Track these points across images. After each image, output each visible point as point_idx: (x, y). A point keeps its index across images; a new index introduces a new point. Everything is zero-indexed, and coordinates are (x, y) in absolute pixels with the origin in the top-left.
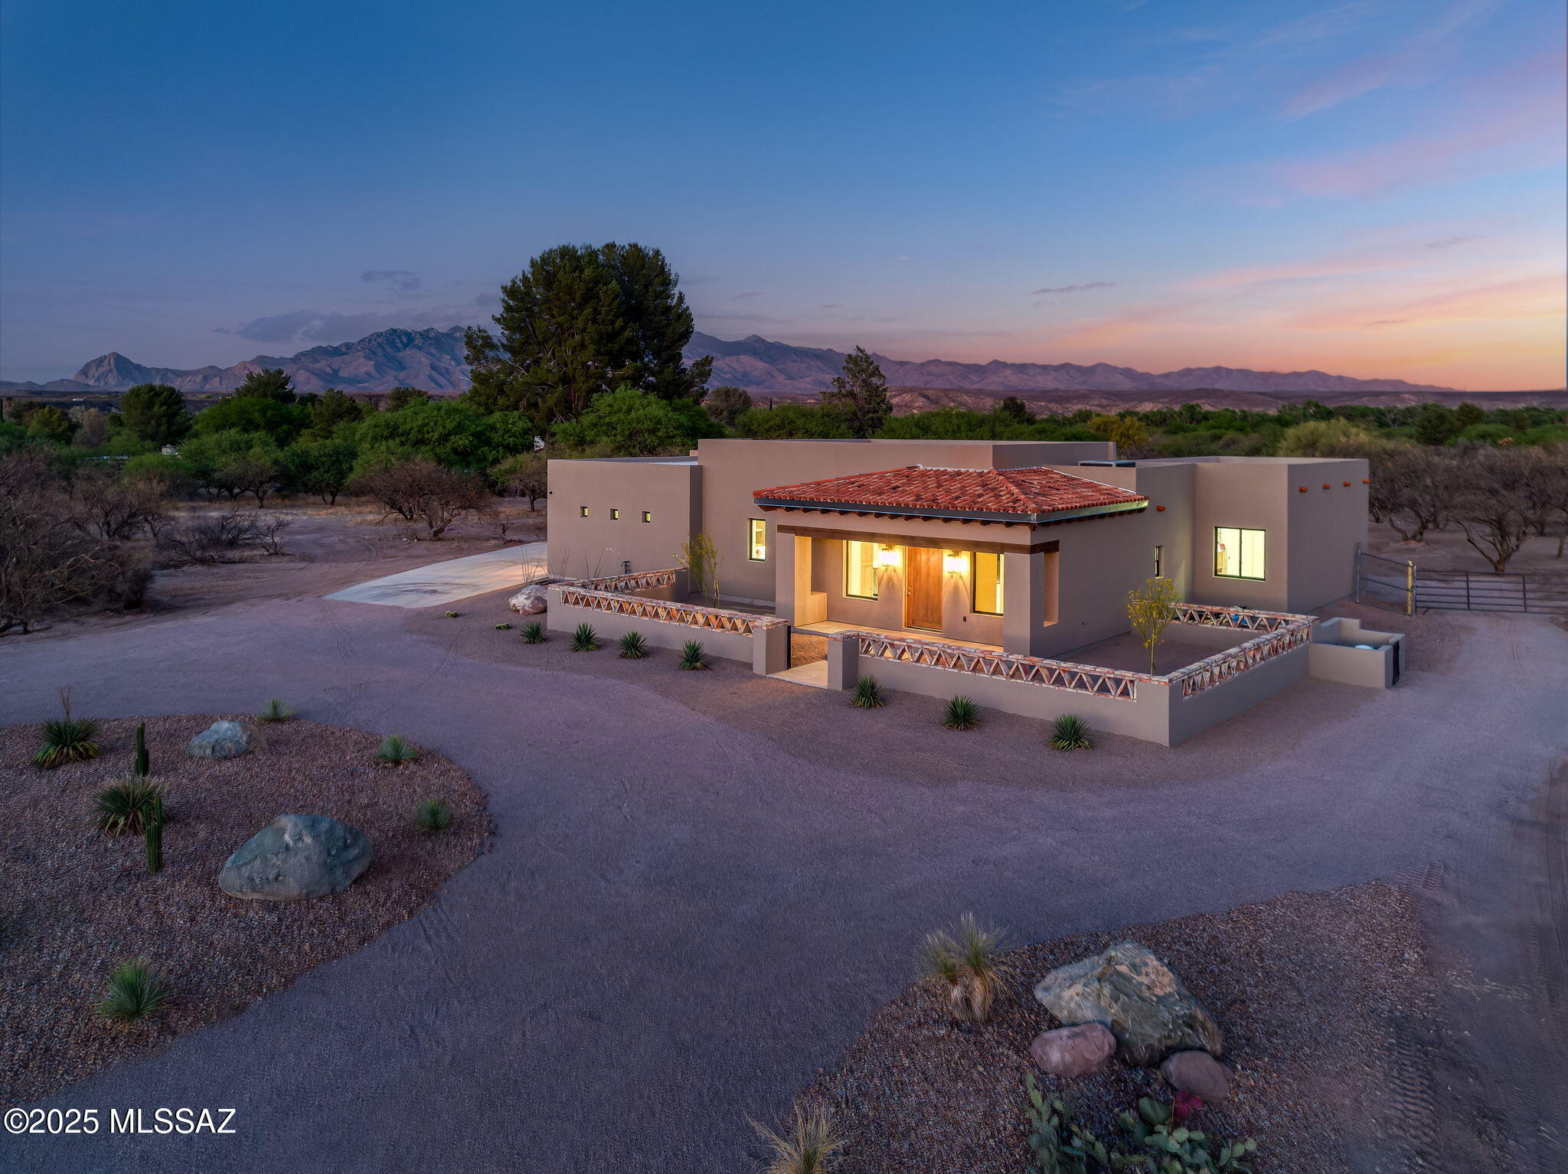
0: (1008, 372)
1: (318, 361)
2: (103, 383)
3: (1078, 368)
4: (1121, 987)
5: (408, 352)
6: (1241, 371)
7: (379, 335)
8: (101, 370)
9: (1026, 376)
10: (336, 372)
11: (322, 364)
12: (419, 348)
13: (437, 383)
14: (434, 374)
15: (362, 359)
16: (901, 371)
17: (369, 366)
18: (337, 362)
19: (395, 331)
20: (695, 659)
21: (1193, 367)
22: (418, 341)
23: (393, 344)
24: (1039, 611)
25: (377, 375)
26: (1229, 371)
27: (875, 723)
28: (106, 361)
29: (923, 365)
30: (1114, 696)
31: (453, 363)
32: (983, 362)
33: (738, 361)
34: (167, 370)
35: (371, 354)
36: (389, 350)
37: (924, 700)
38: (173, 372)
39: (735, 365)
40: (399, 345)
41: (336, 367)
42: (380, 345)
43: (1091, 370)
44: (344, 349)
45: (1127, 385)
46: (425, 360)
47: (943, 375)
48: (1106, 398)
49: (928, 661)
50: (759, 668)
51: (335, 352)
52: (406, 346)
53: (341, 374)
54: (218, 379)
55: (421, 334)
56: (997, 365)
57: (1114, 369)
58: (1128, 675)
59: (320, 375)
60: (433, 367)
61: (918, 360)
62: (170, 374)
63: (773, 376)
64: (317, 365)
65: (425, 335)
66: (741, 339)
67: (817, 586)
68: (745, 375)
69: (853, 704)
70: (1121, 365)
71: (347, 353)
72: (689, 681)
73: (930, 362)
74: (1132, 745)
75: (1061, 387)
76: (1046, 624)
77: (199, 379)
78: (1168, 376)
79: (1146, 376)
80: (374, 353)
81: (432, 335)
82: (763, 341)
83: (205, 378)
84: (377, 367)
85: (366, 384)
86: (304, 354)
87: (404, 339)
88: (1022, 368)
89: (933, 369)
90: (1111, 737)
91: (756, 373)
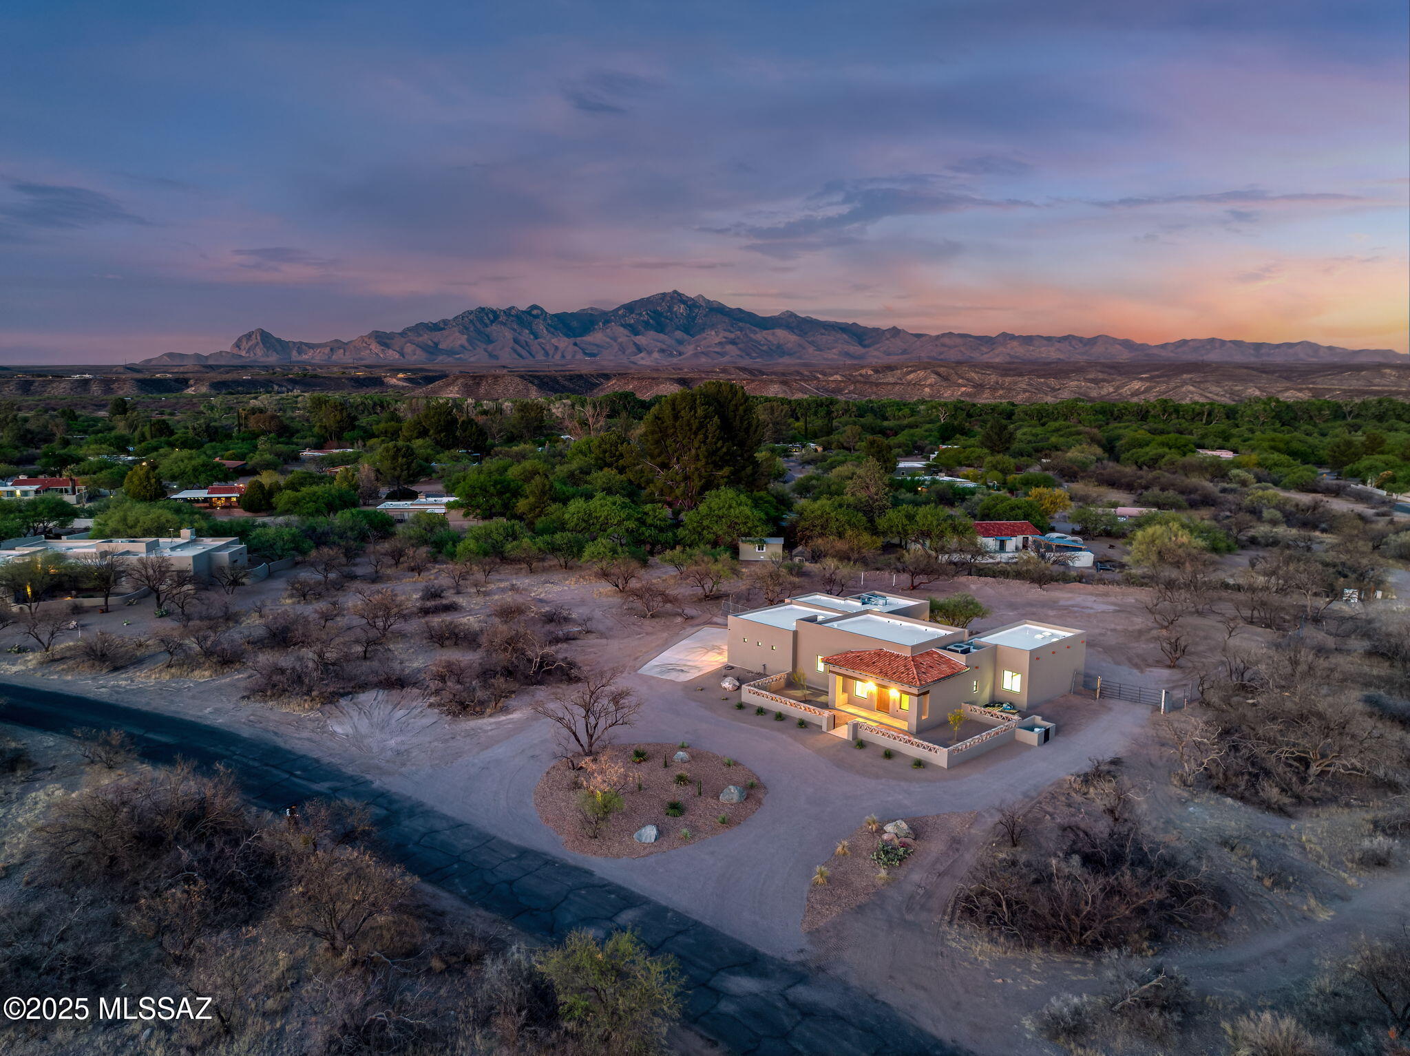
0: (1015, 343)
1: (421, 336)
2: (252, 355)
3: (1081, 340)
4: (898, 827)
5: (494, 327)
6: (1234, 342)
7: (471, 313)
8: (250, 343)
9: (1031, 348)
10: (436, 344)
11: (426, 338)
12: (504, 324)
13: (521, 356)
14: (517, 347)
15: (457, 334)
16: (918, 343)
17: (463, 340)
18: (437, 336)
19: (483, 309)
20: (802, 724)
21: (1188, 338)
22: (503, 318)
23: (481, 320)
24: (920, 712)
25: (470, 348)
26: (1223, 343)
27: (861, 754)
28: (254, 336)
29: (938, 337)
30: (933, 752)
31: (532, 337)
32: (993, 334)
33: (773, 334)
34: (301, 343)
35: (465, 330)
36: (478, 325)
37: (878, 746)
38: (306, 344)
39: (770, 338)
40: (487, 321)
41: (436, 340)
42: (471, 321)
43: (1092, 341)
44: (442, 325)
45: (1124, 356)
46: (509, 335)
47: (956, 346)
48: (1102, 372)
49: (880, 734)
50: (824, 729)
51: (435, 327)
52: (492, 322)
53: (440, 347)
54: (342, 351)
55: (505, 312)
56: (1006, 337)
57: (1115, 341)
58: (937, 747)
59: (424, 348)
60: (516, 341)
61: (934, 333)
62: (304, 347)
63: (804, 348)
64: (420, 339)
65: (508, 312)
66: (776, 314)
67: (844, 690)
68: (779, 346)
69: (855, 747)
70: (1121, 337)
71: (444, 329)
72: (801, 732)
73: (944, 335)
74: (937, 768)
75: (1062, 357)
76: (924, 718)
77: (327, 350)
78: (1164, 346)
79: (1143, 347)
80: (467, 329)
81: (513, 312)
82: (796, 316)
83: (332, 350)
84: (469, 340)
85: (462, 355)
86: (409, 329)
87: (491, 316)
88: (1028, 340)
89: (946, 341)
90: (932, 765)
91: (790, 345)
